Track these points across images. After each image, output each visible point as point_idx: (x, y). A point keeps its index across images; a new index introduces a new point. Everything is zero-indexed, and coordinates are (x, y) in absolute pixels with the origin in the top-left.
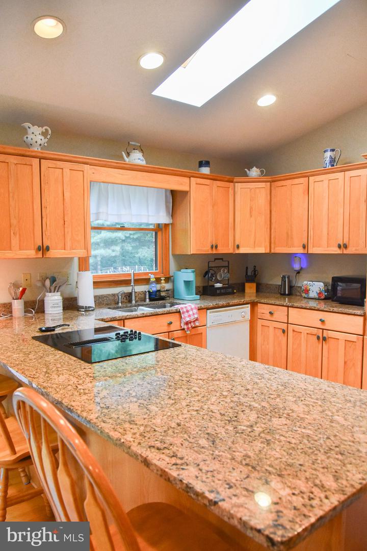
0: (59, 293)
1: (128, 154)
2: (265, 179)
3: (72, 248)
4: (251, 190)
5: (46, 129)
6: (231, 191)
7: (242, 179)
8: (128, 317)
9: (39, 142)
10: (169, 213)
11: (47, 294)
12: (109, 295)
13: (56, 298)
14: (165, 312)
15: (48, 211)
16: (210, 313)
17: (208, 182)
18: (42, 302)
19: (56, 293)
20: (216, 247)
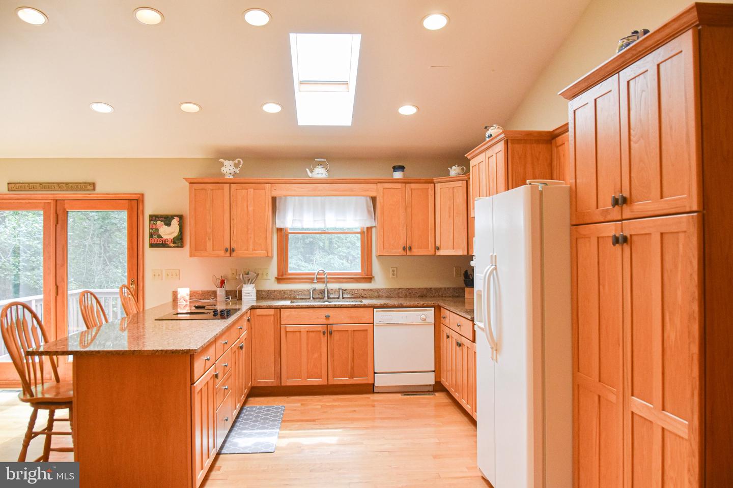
0: (253, 285)
1: (312, 171)
2: (461, 178)
3: (254, 250)
4: (449, 189)
5: (238, 161)
6: (431, 192)
7: (445, 178)
8: (283, 307)
9: (229, 172)
10: (372, 216)
11: (244, 285)
12: (304, 290)
13: (250, 289)
14: (323, 306)
15: (235, 222)
16: (377, 311)
17: (399, 186)
18: (240, 292)
19: (249, 285)
20: (410, 249)
